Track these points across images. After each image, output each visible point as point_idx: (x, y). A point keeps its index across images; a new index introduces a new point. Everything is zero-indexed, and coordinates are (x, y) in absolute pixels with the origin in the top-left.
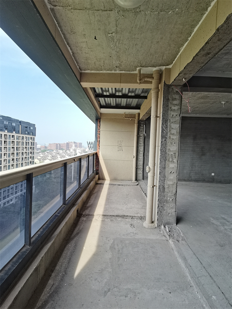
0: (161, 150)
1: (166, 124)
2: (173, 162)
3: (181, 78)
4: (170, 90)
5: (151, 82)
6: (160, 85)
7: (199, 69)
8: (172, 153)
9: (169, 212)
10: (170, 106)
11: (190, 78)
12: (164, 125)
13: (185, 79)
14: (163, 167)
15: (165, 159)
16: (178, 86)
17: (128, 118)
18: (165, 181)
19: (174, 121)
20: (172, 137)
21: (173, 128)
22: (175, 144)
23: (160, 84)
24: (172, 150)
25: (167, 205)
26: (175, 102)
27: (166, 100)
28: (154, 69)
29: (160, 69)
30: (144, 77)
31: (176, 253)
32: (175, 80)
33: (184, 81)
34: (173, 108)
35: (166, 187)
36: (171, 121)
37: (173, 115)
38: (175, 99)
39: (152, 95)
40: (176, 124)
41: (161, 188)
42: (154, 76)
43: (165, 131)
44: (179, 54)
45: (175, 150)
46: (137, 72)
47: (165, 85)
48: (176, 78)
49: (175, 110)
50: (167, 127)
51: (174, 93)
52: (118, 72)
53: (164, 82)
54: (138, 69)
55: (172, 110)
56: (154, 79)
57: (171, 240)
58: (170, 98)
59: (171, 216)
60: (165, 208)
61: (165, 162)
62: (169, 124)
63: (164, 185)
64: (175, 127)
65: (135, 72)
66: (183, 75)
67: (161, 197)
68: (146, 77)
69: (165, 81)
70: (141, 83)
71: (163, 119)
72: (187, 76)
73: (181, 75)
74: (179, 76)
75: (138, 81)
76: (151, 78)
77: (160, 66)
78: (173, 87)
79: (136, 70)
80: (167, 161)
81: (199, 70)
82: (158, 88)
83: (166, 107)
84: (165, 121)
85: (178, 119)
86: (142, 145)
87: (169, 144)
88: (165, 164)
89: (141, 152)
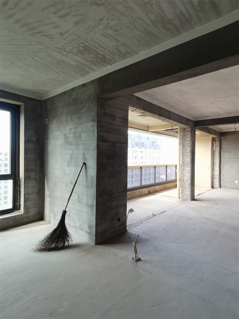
9: (187, 193)
10: (185, 138)
16: (189, 128)
20: (187, 154)
21: (187, 150)
22: (189, 158)
24: (187, 161)
25: (186, 190)
35: (185, 180)
36: (186, 146)
37: (187, 143)
38: (188, 135)
40: (189, 147)
41: (182, 180)
45: (189, 160)
49: (188, 140)
50: (184, 149)
51: (187, 132)
58: (185, 135)
59: (188, 196)
62: (185, 147)
78: (186, 129)
84: (183, 146)
85: (190, 144)
86: (218, 158)
88: (184, 168)
89: (216, 164)
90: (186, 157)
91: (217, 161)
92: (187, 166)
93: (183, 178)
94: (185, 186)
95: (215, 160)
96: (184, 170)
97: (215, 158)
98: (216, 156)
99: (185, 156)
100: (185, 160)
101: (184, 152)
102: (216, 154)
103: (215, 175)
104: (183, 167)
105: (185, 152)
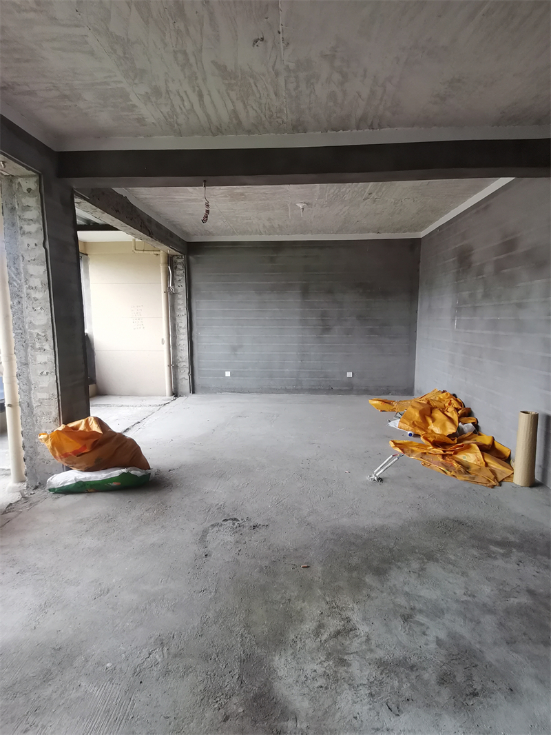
0: (13, 325)
1: (17, 265)
2: (42, 349)
4: (15, 187)
8: (38, 331)
10: (19, 223)
12: (13, 268)
14: (24, 361)
15: (24, 344)
16: (29, 176)
17: (142, 252)
18: (32, 392)
19: (33, 258)
20: (33, 295)
21: (31, 275)
22: (42, 311)
24: (37, 324)
26: (29, 215)
27: (10, 211)
34: (27, 228)
35: (35, 404)
36: (27, 258)
37: (28, 245)
38: (27, 208)
40: (37, 265)
41: (24, 408)
43: (15, 281)
45: (43, 323)
49: (30, 233)
50: (18, 274)
51: (25, 195)
55: (24, 233)
58: (17, 207)
61: (26, 351)
62: (22, 265)
63: (31, 402)
64: (37, 272)
67: (28, 427)
71: (8, 254)
78: (20, 180)
80: (29, 350)
84: (13, 259)
85: (42, 253)
87: (26, 312)
88: (26, 357)
89: (182, 331)
90: (30, 309)
91: (183, 322)
92: (38, 345)
93: (26, 399)
94: (37, 429)
95: (178, 320)
96: (26, 364)
97: (177, 313)
98: (178, 307)
99: (25, 302)
100: (27, 320)
101: (21, 286)
102: (180, 302)
103: (180, 360)
104: (22, 352)
105: (25, 287)
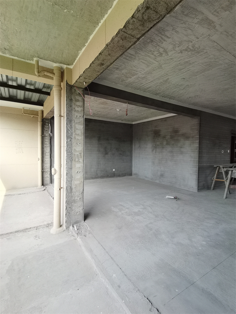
0: (67, 150)
1: (71, 124)
2: (79, 161)
3: (82, 81)
4: (73, 90)
5: (52, 78)
6: (62, 84)
7: (96, 76)
8: (78, 153)
9: (77, 211)
10: (73, 106)
11: (90, 83)
12: (69, 125)
13: (85, 83)
14: (70, 167)
15: (71, 159)
16: (80, 88)
17: (28, 115)
18: (73, 181)
19: (78, 122)
20: (77, 138)
21: (77, 129)
22: (80, 145)
23: (62, 82)
24: (77, 150)
25: (75, 205)
26: (78, 103)
27: (70, 100)
28: (55, 65)
29: (61, 67)
30: (44, 70)
31: (83, 248)
32: (76, 82)
33: (85, 84)
34: (77, 109)
35: (73, 187)
37: (77, 116)
38: (78, 101)
39: (55, 92)
40: (80, 125)
41: (68, 189)
42: (55, 72)
43: (70, 131)
44: (79, 57)
45: (80, 150)
46: (34, 62)
47: (67, 84)
48: (77, 80)
49: (78, 111)
50: (71, 128)
51: (77, 95)
52: (7, 56)
53: (67, 82)
54: (35, 59)
55: (75, 111)
56: (55, 76)
57: (79, 238)
58: (73, 99)
59: (79, 215)
60: (73, 208)
61: (72, 162)
62: (73, 124)
63: (72, 186)
64: (80, 128)
65: (31, 62)
66: (83, 78)
67: (69, 198)
68: (46, 71)
69: (67, 80)
70: (39, 76)
71: (67, 119)
72: (87, 80)
73: (81, 78)
74: (80, 79)
75: (36, 73)
76: (51, 73)
77: (61, 63)
78: (75, 88)
79: (33, 60)
80: (73, 162)
81: (96, 78)
82: (60, 86)
83: (70, 107)
84: (69, 121)
85: (82, 120)
86: (48, 146)
87: (74, 144)
88: (71, 165)
89: (47, 154)
91: (47, 150)
92: (77, 160)
93: (69, 185)
94: (73, 198)
95: (45, 149)
96: (71, 168)
97: (45, 146)
98: (46, 143)
99: (73, 140)
100: (73, 148)
101: (72, 133)
102: (47, 140)
103: (46, 168)
104: (70, 163)
105: (74, 134)
